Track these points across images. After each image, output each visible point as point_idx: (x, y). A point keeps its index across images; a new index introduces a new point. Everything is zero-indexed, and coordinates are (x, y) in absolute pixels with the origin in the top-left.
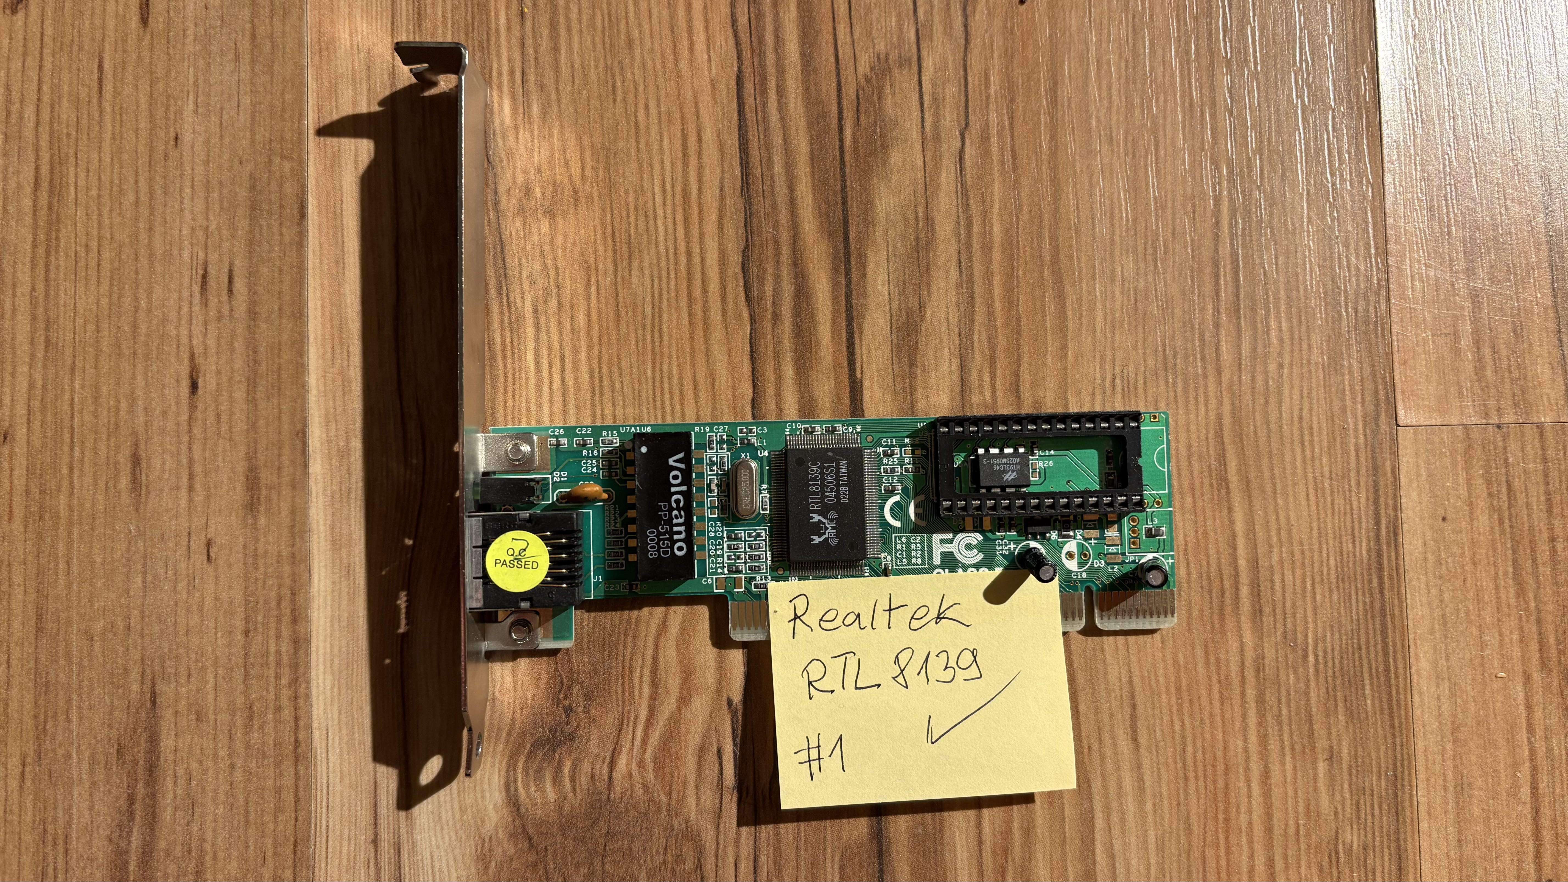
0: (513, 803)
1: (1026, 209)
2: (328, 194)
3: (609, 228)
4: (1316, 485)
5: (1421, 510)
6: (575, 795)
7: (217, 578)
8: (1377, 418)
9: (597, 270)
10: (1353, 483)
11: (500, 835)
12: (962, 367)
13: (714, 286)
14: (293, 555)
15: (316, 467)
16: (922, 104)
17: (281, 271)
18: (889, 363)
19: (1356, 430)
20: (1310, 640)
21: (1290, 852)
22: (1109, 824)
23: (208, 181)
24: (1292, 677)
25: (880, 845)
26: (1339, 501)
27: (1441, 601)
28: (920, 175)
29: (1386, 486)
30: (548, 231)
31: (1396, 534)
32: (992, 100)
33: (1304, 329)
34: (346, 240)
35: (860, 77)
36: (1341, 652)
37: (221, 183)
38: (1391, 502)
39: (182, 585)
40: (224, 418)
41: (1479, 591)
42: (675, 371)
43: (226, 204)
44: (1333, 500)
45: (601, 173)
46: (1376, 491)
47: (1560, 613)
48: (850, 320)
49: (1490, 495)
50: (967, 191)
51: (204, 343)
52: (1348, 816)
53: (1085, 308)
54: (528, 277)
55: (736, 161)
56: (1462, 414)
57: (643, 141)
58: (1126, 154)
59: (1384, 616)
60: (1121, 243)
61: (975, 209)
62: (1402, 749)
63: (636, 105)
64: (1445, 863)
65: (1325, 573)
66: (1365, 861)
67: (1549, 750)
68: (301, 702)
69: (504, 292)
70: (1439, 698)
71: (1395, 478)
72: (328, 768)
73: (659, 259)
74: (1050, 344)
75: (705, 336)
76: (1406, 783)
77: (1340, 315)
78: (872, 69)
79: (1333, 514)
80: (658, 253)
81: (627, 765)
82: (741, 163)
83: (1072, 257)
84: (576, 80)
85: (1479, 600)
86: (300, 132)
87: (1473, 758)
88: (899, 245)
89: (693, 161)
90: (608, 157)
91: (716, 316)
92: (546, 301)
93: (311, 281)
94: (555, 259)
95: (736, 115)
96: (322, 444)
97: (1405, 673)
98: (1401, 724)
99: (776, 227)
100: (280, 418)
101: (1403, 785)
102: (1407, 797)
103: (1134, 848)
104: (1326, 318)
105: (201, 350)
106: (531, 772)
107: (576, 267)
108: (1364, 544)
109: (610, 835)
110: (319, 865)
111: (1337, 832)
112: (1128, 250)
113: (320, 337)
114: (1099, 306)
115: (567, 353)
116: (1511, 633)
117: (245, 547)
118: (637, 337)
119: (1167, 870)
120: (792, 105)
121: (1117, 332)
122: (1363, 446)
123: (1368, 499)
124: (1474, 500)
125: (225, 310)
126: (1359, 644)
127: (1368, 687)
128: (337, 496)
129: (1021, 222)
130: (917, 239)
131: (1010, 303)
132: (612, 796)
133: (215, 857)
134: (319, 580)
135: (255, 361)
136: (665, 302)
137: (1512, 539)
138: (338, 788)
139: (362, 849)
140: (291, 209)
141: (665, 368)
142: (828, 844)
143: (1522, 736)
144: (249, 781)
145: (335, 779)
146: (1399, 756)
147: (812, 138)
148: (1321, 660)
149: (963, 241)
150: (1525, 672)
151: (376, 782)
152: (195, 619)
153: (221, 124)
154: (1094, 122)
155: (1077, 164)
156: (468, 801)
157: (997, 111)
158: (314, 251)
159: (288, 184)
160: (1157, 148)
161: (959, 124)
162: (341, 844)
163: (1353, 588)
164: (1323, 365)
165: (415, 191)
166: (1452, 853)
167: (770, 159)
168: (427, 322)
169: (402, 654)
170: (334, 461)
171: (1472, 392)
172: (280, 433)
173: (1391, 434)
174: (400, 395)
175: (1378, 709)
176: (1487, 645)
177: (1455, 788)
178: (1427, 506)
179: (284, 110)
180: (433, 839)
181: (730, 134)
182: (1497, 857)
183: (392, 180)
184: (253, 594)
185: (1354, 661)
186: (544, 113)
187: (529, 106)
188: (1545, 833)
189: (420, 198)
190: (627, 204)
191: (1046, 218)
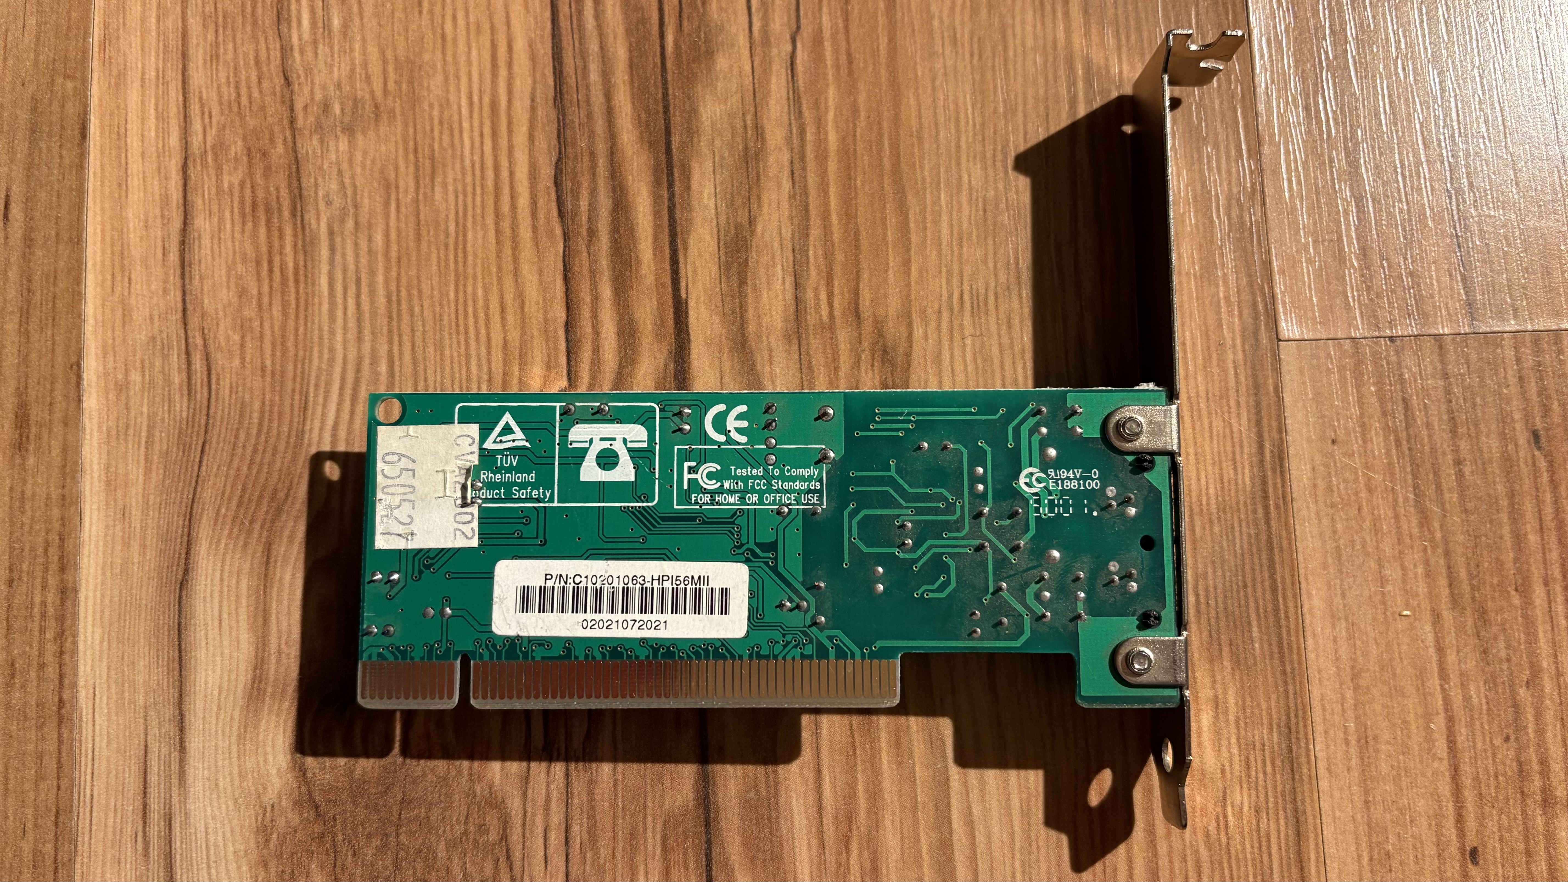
0: (299, 767)
1: (863, 114)
2: (112, 114)
3: (411, 145)
4: (1192, 407)
5: (1309, 432)
8: (1256, 333)
9: (397, 187)
10: (1232, 403)
11: (284, 803)
12: (797, 285)
13: (523, 201)
14: (63, 498)
15: (92, 402)
16: (749, 8)
17: (59, 196)
18: (717, 282)
19: (1234, 346)
25: (707, 811)
26: (1218, 424)
27: (1334, 532)
28: (748, 81)
29: (1269, 405)
30: (346, 148)
31: (1281, 459)
32: (825, 3)
34: (130, 161)
36: (1224, 591)
38: (1274, 424)
41: (1376, 521)
42: (480, 292)
43: (6, 128)
44: (1210, 423)
45: (404, 87)
46: (1258, 412)
47: (1472, 544)
48: (673, 235)
49: (1384, 414)
50: (799, 97)
52: (1237, 774)
53: (929, 218)
54: (324, 197)
55: (549, 71)
56: (1350, 325)
57: (449, 52)
58: (972, 55)
59: (1271, 549)
60: (968, 147)
61: (808, 116)
62: (1295, 698)
63: (443, 16)
64: (1351, 827)
65: (1204, 503)
66: (1258, 825)
67: (1467, 699)
68: (67, 657)
69: (299, 214)
70: (1335, 640)
71: (1278, 397)
72: (94, 731)
73: (464, 174)
74: (891, 258)
75: (514, 254)
76: (1301, 736)
77: (1212, 222)
80: (463, 168)
82: (554, 73)
83: (914, 165)
85: (1376, 530)
86: (85, 50)
87: (1378, 708)
88: (726, 155)
89: (503, 72)
90: (412, 70)
91: (525, 233)
92: (342, 221)
93: (91, 204)
94: (353, 177)
95: (549, 24)
96: (98, 377)
97: (1296, 613)
98: (1293, 669)
99: (591, 137)
100: (53, 350)
101: (1298, 739)
102: (1303, 751)
103: (995, 814)
104: (1196, 224)
107: (375, 185)
108: (1247, 471)
109: (405, 802)
110: (83, 840)
111: (1225, 792)
112: (975, 157)
113: (99, 264)
114: (945, 217)
115: (364, 276)
116: (1415, 566)
117: (11, 489)
118: (439, 258)
119: (1033, 837)
120: (609, 12)
121: (965, 245)
122: (1241, 362)
123: (1249, 420)
124: (1366, 420)
126: (1244, 582)
127: (1255, 629)
128: (114, 433)
129: (858, 130)
130: (746, 148)
131: (849, 215)
134: (91, 524)
136: (470, 219)
137: (1413, 463)
138: (105, 753)
139: (130, 820)
140: (73, 130)
141: (470, 289)
142: (649, 811)
143: (1435, 682)
145: (101, 743)
146: (1292, 705)
147: (631, 45)
148: (1202, 600)
149: (796, 150)
150: (1433, 610)
151: (146, 746)
153: (5, 46)
154: (936, 23)
155: (919, 67)
156: (249, 766)
157: (830, 14)
158: (94, 173)
159: (70, 104)
160: (1006, 49)
161: (790, 27)
162: (106, 815)
163: (1236, 518)
164: (1195, 276)
165: (206, 110)
166: (1359, 816)
167: (585, 68)
168: (216, 246)
169: (180, 602)
170: (111, 395)
171: (1359, 303)
172: (53, 366)
173: (1273, 350)
174: (185, 324)
175: (1267, 653)
176: (1388, 580)
177: (1358, 741)
178: (1314, 428)
179: (69, 29)
180: (208, 809)
181: (542, 43)
182: (1411, 821)
183: (181, 98)
184: (19, 540)
185: (1239, 599)
186: (345, 26)
187: (329, 19)
188: (1466, 793)
189: (210, 117)
190: (431, 118)
191: (885, 125)
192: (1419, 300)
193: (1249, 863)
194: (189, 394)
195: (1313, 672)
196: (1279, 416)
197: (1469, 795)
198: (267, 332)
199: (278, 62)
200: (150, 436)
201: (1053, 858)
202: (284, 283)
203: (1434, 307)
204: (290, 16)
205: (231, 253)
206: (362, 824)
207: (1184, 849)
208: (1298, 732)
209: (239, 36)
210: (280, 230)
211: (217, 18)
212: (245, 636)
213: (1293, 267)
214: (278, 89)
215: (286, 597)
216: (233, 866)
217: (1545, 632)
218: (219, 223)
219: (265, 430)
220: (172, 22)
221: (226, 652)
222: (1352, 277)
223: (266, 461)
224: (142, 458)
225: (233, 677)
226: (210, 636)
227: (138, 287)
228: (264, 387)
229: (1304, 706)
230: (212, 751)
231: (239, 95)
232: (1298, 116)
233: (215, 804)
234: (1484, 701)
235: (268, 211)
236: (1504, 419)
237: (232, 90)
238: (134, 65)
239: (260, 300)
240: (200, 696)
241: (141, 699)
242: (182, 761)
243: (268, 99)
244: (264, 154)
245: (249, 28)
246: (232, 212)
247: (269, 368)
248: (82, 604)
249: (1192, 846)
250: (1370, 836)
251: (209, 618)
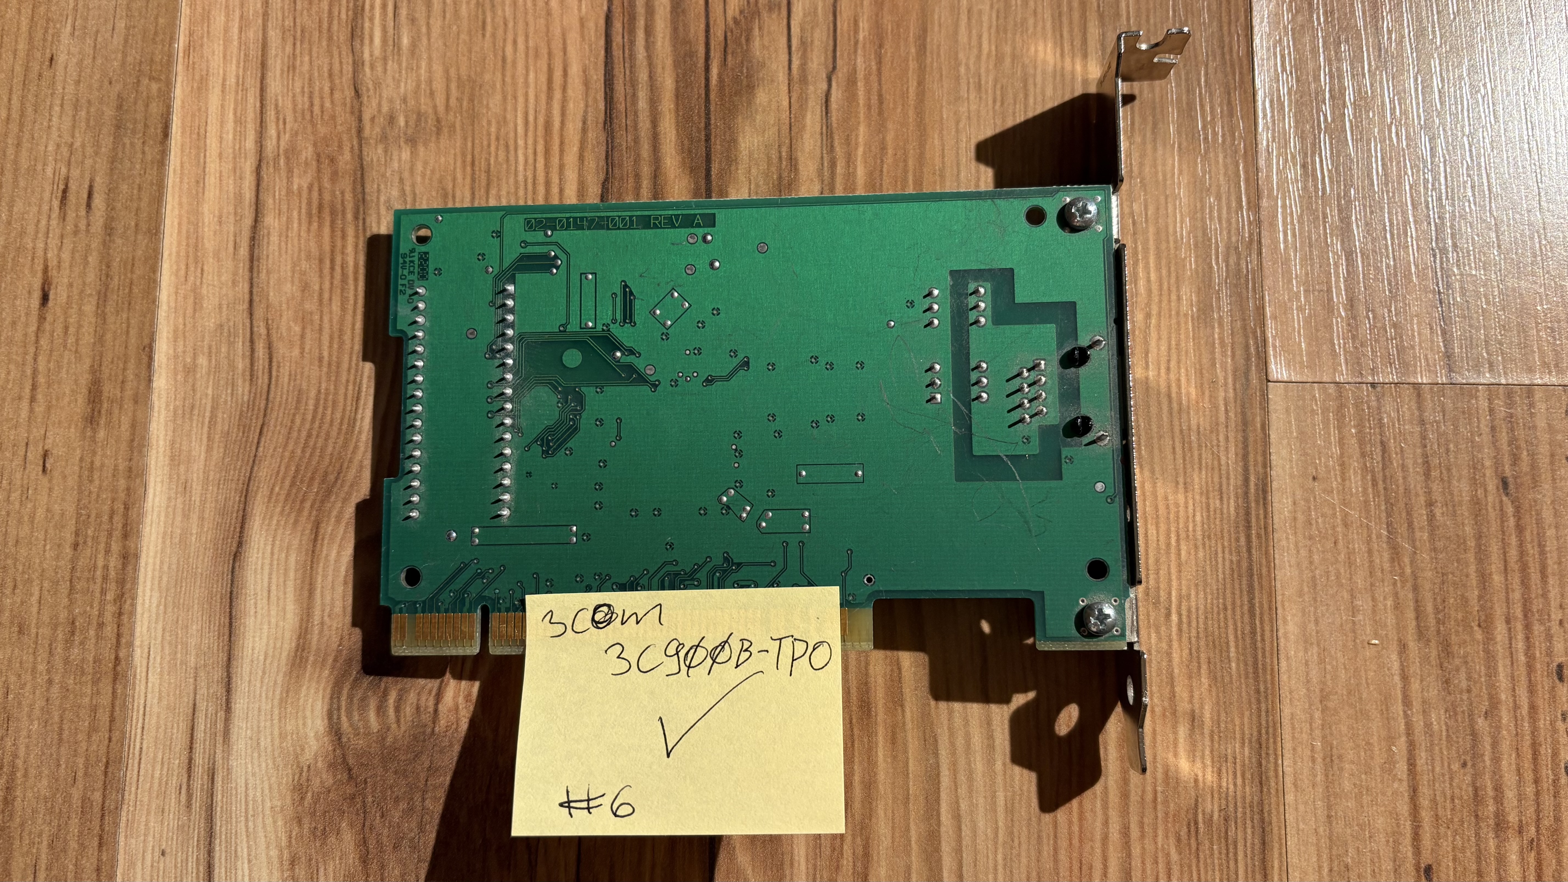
0: (335, 731)
1: (890, 152)
2: (193, 115)
3: (469, 158)
4: (1183, 438)
5: (1292, 468)
6: (399, 726)
7: (51, 490)
8: (1247, 373)
10: (1222, 437)
11: (320, 764)
14: (130, 469)
15: (161, 382)
16: (789, 47)
17: (140, 188)
19: (1226, 384)
20: (1174, 599)
21: (1146, 820)
22: (955, 783)
23: (77, 100)
24: (1153, 635)
26: (1207, 457)
27: (1311, 563)
28: (785, 115)
29: (1255, 441)
30: (408, 158)
31: (1265, 492)
32: (860, 45)
33: (1173, 280)
34: (208, 160)
35: (729, 19)
36: (1206, 612)
37: (89, 102)
38: (1260, 459)
39: (15, 495)
40: (72, 330)
41: (1350, 554)
43: (92, 123)
44: (1200, 455)
45: (465, 103)
46: (1246, 447)
47: (1438, 581)
49: (1363, 455)
50: (832, 133)
51: (59, 256)
52: (1209, 784)
54: (386, 202)
55: (600, 96)
56: (1335, 370)
57: (508, 74)
58: (994, 101)
59: (1251, 576)
61: (839, 151)
62: (1267, 716)
63: (505, 40)
64: (1313, 839)
65: (1191, 529)
66: (1226, 832)
67: (1428, 725)
68: (125, 618)
69: (361, 217)
70: (1307, 664)
71: (1265, 434)
72: (146, 688)
73: (517, 188)
76: (1271, 752)
77: (1211, 267)
78: (741, 12)
79: (1200, 469)
80: (516, 182)
81: (454, 698)
82: (605, 98)
84: (448, 15)
85: (1350, 563)
86: (170, 56)
87: (1344, 729)
88: (761, 183)
89: (558, 95)
90: (473, 89)
93: (169, 198)
94: (413, 186)
95: (603, 52)
96: (168, 359)
97: (1272, 636)
98: (1266, 689)
99: (637, 160)
100: (128, 332)
101: (1267, 754)
102: (1272, 766)
103: (981, 810)
104: (1196, 269)
105: (55, 263)
106: (355, 700)
107: (434, 194)
108: (1232, 502)
109: (432, 770)
110: (130, 788)
111: (1197, 801)
113: (174, 254)
116: (1385, 598)
117: (81, 460)
119: (1016, 834)
120: (659, 44)
122: (1232, 400)
123: (1236, 455)
124: (1345, 459)
125: (82, 225)
126: (1224, 605)
127: (1233, 649)
128: (180, 412)
129: (885, 165)
130: (780, 177)
132: (437, 729)
133: (26, 775)
134: (154, 496)
135: (107, 276)
137: (1387, 501)
138: (156, 709)
139: (175, 773)
140: (156, 129)
143: (1398, 708)
144: (65, 697)
145: (153, 700)
146: (1264, 723)
147: (678, 76)
148: (1185, 619)
149: (826, 182)
150: (1400, 640)
151: (195, 705)
152: (25, 530)
153: (95, 46)
154: (962, 70)
155: (944, 110)
156: (289, 728)
157: (864, 56)
158: (175, 170)
159: (154, 104)
160: (1026, 96)
161: (826, 67)
162: (153, 767)
163: (1219, 545)
164: (1192, 316)
165: (281, 117)
166: (1321, 829)
167: (634, 95)
168: (283, 244)
169: (233, 572)
170: (179, 377)
171: (1345, 350)
172: (126, 347)
173: (1261, 390)
174: (251, 314)
175: (1242, 672)
176: (1358, 610)
177: (1324, 760)
178: (1297, 465)
179: (156, 33)
180: (249, 766)
181: (596, 70)
182: (1370, 837)
183: (258, 104)
184: (86, 507)
185: (1219, 621)
186: (414, 45)
187: (399, 38)
188: (1423, 814)
189: (285, 123)
190: (489, 134)
191: (911, 163)
192: (1401, 350)
193: (1217, 868)
194: (251, 380)
195: (1285, 692)
196: (1264, 452)
197: (1426, 816)
198: (326, 325)
199: (350, 75)
200: (213, 417)
201: (1033, 853)
202: (344, 280)
203: (1415, 357)
204: (363, 33)
205: (296, 250)
206: (391, 788)
207: (1156, 852)
208: (1268, 748)
209: (315, 49)
210: (343, 231)
211: (295, 32)
212: (291, 607)
213: (1285, 313)
214: (348, 100)
215: (331, 572)
216: (269, 821)
217: (1505, 666)
218: (287, 221)
219: (319, 416)
220: (253, 34)
221: (273, 620)
222: (1339, 325)
223: (319, 445)
224: (205, 437)
225: (278, 645)
226: (259, 606)
227: (210, 277)
228: (320, 376)
229: (1274, 724)
230: (256, 712)
231: (312, 105)
232: (1296, 174)
233: (256, 762)
234: (1444, 727)
235: (333, 213)
236: (1475, 466)
237: (306, 99)
238: (216, 71)
239: (321, 295)
240: (247, 661)
241: (192, 661)
242: (227, 720)
243: (338, 109)
244: (332, 160)
245: (324, 43)
246: (300, 212)
247: (326, 359)
248: (142, 570)
249: (1163, 849)
250: (1331, 849)
251: (259, 588)
